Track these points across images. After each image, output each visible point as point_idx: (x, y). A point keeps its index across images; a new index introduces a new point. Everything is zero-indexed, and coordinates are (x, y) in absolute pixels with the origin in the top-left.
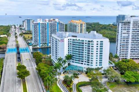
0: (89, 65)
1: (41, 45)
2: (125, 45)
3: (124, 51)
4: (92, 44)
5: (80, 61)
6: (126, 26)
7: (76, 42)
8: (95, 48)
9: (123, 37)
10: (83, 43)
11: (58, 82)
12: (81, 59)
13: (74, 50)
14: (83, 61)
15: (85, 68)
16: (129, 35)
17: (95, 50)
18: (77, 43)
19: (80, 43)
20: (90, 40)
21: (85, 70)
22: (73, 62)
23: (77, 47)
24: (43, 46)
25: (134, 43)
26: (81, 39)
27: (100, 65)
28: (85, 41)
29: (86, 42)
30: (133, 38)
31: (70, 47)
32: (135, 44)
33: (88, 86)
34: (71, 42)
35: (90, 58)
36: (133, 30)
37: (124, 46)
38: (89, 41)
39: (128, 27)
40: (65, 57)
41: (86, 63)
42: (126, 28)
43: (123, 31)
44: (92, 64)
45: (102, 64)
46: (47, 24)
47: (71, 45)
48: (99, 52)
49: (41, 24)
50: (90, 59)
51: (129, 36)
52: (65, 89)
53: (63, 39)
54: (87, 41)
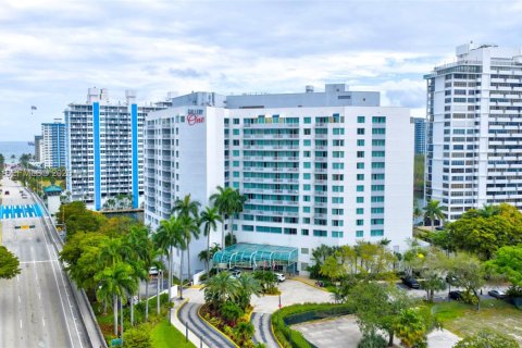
0: (322, 233)
1: (104, 201)
2: (465, 167)
3: (461, 194)
4: (336, 131)
5: (279, 220)
6: (464, 84)
7: (259, 131)
8: (350, 148)
9: (456, 131)
10: (295, 132)
11: (174, 312)
12: (288, 209)
13: (253, 170)
14: (294, 220)
15: (305, 251)
16: (477, 123)
17: (350, 160)
18: (267, 131)
19: (279, 131)
20: (328, 112)
21: (306, 259)
22: (251, 228)
23: (265, 153)
24: (111, 207)
25: (499, 158)
26: (284, 113)
27: (373, 233)
28: (301, 121)
29: (307, 126)
30: (492, 135)
31: (232, 158)
32: (504, 163)
33: (332, 321)
34: (236, 132)
35: (329, 200)
36: (492, 100)
37: (461, 171)
38: (323, 120)
39: (472, 88)
40: (212, 198)
41: (312, 227)
42: (464, 93)
43: (453, 104)
44: (339, 229)
45: (386, 227)
46: (130, 110)
47: (236, 148)
48: (368, 171)
49: (103, 111)
50: (330, 206)
51: (477, 127)
52: (213, 336)
53: (201, 112)
54: (313, 121)
